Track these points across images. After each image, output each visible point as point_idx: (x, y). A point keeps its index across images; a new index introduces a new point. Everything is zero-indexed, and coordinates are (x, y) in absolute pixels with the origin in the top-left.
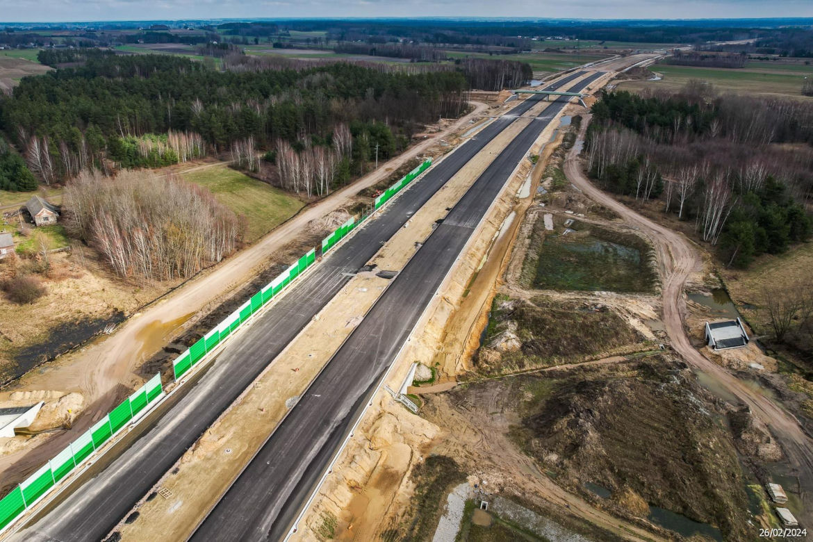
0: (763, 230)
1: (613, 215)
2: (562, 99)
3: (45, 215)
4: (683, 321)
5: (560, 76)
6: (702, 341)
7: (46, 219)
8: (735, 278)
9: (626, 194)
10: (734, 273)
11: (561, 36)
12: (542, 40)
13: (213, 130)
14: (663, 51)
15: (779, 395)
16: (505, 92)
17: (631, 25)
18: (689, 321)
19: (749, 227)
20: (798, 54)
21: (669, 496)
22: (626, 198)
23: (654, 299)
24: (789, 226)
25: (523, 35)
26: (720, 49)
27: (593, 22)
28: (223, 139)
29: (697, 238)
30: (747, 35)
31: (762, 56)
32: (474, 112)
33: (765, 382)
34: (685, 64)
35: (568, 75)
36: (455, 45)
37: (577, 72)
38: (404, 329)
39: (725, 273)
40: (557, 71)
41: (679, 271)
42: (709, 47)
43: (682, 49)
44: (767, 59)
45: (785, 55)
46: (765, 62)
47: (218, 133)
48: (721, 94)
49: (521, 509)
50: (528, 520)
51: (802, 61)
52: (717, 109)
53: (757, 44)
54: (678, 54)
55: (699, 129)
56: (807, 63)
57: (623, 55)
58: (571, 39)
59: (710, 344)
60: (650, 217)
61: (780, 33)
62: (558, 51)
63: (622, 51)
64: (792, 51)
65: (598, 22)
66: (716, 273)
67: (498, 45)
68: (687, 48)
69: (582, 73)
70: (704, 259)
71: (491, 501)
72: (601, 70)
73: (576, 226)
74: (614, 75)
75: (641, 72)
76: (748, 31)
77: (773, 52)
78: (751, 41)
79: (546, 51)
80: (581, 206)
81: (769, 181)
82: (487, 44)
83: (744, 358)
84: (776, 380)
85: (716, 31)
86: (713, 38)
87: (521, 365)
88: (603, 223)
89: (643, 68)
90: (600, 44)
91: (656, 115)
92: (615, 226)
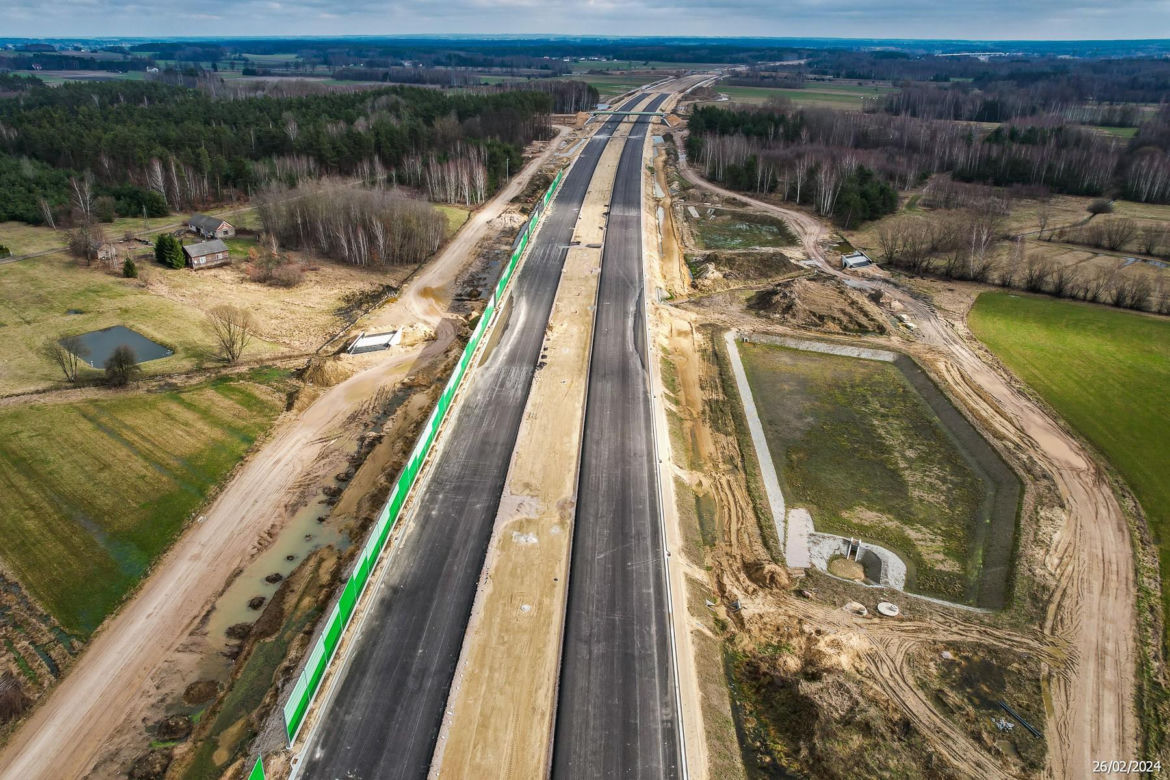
0: (864, 200)
1: (745, 205)
2: (641, 119)
3: (225, 228)
4: (825, 259)
5: (623, 99)
6: (843, 266)
7: (226, 232)
8: (852, 235)
9: (748, 190)
10: (851, 232)
11: (596, 56)
12: (576, 61)
13: (323, 152)
14: (718, 71)
15: (896, 286)
16: (582, 115)
17: (667, 43)
18: (829, 258)
19: (855, 198)
20: (851, 75)
21: (851, 322)
22: (749, 193)
23: (801, 249)
24: (882, 197)
25: (551, 56)
26: (775, 69)
27: (622, 39)
28: (335, 162)
29: (817, 214)
30: (796, 55)
31: (817, 76)
32: (561, 134)
33: (887, 281)
34: (747, 85)
35: (631, 98)
36: (480, 69)
37: (638, 94)
38: (637, 271)
39: (844, 233)
40: (616, 95)
41: (811, 234)
42: (763, 67)
43: (738, 69)
44: (823, 80)
45: (838, 76)
46: (821, 82)
47: (329, 155)
48: (800, 107)
49: (769, 337)
50: (776, 341)
51: (855, 82)
52: (802, 118)
53: (809, 65)
54: (736, 74)
55: (792, 136)
56: (860, 84)
57: (678, 76)
58: (608, 59)
59: (848, 265)
60: (773, 204)
61: (826, 53)
62: (600, 72)
63: (674, 72)
64: (844, 73)
65: (628, 40)
66: (837, 234)
67: (529, 67)
68: (742, 68)
69: (644, 96)
70: (826, 226)
71: (750, 337)
72: (664, 91)
73: (717, 213)
74: (680, 96)
75: (706, 92)
76: (794, 51)
77: (826, 73)
78: (802, 62)
79: (589, 73)
80: (716, 199)
81: (860, 168)
82: (518, 67)
83: (870, 272)
84: (892, 280)
85: (763, 50)
86: (762, 58)
87: (728, 287)
88: (739, 210)
89: (707, 88)
90: (645, 65)
91: (750, 126)
92: (749, 210)
